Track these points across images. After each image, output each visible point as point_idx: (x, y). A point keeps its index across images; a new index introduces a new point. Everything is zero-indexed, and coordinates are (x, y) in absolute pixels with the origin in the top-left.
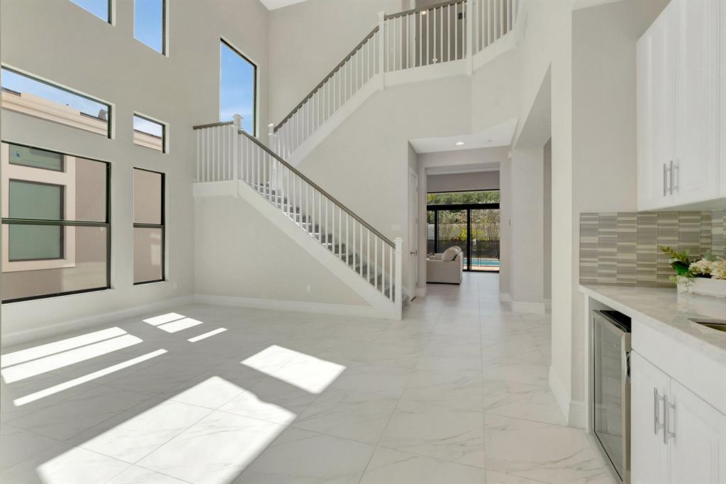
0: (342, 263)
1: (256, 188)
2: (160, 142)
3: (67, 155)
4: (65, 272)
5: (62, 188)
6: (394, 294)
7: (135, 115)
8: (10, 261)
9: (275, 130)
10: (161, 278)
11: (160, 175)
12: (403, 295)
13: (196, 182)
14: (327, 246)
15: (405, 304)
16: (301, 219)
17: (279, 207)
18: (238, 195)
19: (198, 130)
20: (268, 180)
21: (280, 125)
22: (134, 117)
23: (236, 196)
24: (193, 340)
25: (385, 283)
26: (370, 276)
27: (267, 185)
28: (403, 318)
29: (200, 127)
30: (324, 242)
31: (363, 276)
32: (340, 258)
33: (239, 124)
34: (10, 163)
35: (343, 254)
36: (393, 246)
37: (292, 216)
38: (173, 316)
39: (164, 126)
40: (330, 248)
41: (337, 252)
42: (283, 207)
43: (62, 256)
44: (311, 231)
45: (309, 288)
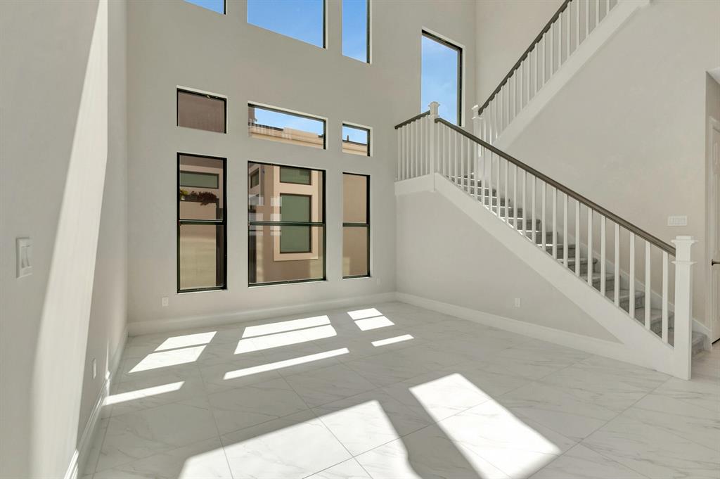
0: (568, 273)
1: (453, 180)
2: (365, 148)
3: (313, 169)
4: (312, 264)
5: (310, 197)
6: (671, 328)
7: (344, 125)
8: (281, 253)
9: (480, 111)
10: (366, 274)
11: (366, 177)
12: (694, 333)
13: (398, 180)
14: (544, 249)
15: (698, 349)
16: (507, 213)
17: (480, 199)
18: (435, 189)
19: (399, 128)
20: (472, 171)
21: (486, 105)
22: (344, 127)
23: (433, 191)
24: (376, 344)
25: (652, 309)
26: (621, 294)
27: (472, 177)
28: (694, 375)
29: (400, 126)
30: (541, 243)
31: (607, 294)
32: (566, 264)
33: (436, 113)
34: (280, 182)
35: (571, 260)
36: (671, 250)
37: (495, 210)
38: (373, 312)
39: (369, 131)
40: (549, 250)
41: (560, 256)
42: (483, 200)
43: (310, 251)
44: (520, 227)
45: (517, 302)
